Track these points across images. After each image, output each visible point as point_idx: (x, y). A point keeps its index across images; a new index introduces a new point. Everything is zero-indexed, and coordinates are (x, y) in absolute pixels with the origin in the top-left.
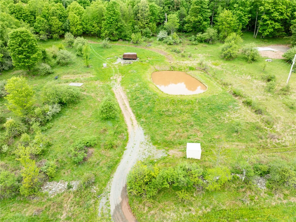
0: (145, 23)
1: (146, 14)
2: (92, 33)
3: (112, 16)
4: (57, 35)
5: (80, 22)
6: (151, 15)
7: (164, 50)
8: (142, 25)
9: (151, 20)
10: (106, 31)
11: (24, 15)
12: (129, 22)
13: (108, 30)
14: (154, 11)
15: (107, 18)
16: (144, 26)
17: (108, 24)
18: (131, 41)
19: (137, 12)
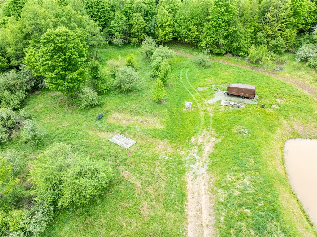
0: (277, 28)
1: (283, 13)
2: (186, 40)
3: (222, 14)
4: (137, 39)
5: (171, 23)
6: (292, 16)
7: (311, 83)
8: (270, 32)
9: (289, 24)
10: (208, 39)
11: (102, 10)
12: (249, 26)
13: (212, 37)
14: (300, 9)
15: (213, 18)
16: (274, 33)
17: (214, 27)
18: (247, 58)
19: (266, 11)
